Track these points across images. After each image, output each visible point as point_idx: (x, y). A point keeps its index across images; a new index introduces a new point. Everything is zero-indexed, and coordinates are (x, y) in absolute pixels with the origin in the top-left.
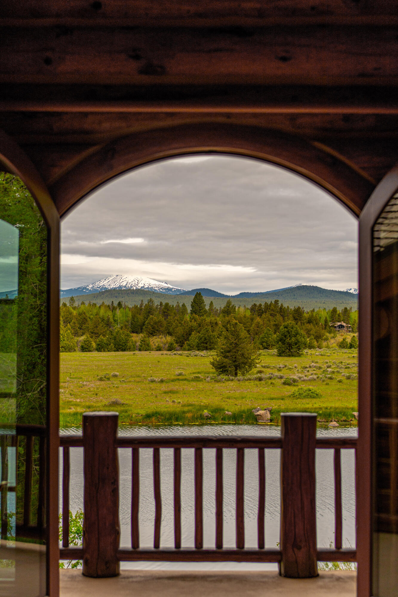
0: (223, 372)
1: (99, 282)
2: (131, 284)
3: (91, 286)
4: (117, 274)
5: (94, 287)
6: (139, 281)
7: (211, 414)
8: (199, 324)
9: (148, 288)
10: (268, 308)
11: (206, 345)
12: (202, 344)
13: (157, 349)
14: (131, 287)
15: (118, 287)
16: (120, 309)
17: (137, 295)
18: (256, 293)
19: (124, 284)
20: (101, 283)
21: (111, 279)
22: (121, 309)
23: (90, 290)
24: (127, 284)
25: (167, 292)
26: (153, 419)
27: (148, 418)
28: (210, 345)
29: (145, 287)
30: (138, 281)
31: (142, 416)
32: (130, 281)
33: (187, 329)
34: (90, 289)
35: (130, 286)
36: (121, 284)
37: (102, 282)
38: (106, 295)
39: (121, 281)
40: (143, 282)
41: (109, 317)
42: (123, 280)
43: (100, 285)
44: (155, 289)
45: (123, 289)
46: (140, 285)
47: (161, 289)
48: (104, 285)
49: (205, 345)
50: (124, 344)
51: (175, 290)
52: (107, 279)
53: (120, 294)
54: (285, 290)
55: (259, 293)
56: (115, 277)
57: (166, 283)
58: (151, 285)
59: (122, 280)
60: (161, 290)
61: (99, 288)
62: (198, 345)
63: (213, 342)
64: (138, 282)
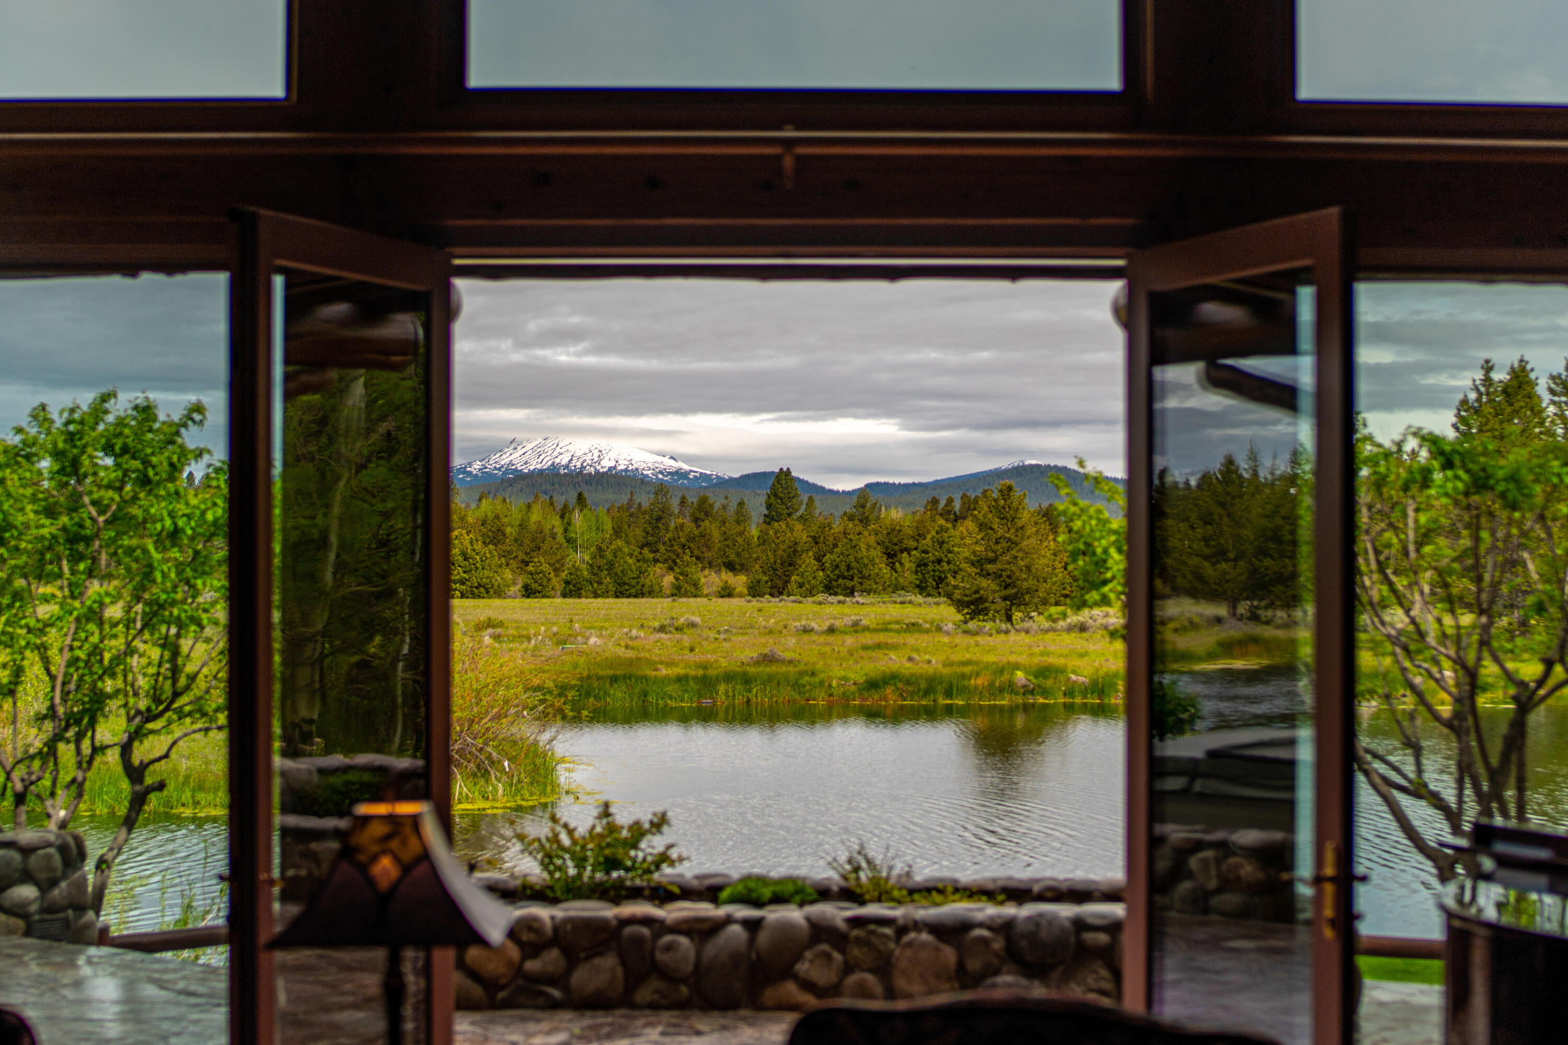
0: (974, 614)
1: (498, 455)
2: (581, 460)
3: (477, 465)
4: (546, 436)
5: (486, 468)
6: (604, 452)
7: (1034, 681)
8: (814, 538)
9: (626, 470)
10: (972, 507)
11: (852, 583)
12: (840, 581)
13: (723, 593)
14: (583, 467)
15: (548, 469)
16: (581, 510)
17: (600, 487)
18: (907, 485)
19: (564, 462)
20: (504, 456)
21: (530, 446)
22: (585, 511)
23: (476, 475)
24: (571, 460)
25: (677, 481)
26: (889, 690)
27: (873, 690)
28: (861, 584)
29: (619, 468)
30: (600, 451)
31: (855, 683)
32: (578, 453)
33: (784, 551)
34: (475, 472)
35: (579, 465)
36: (557, 461)
37: (508, 454)
38: (518, 486)
39: (556, 453)
40: (613, 455)
41: (555, 530)
42: (562, 451)
43: (503, 463)
44: (645, 472)
45: (562, 471)
46: (607, 464)
47: (661, 472)
48: (511, 463)
49: (850, 584)
50: (633, 582)
51: (695, 476)
52: (519, 448)
53: (557, 486)
54: (983, 476)
55: (914, 484)
56: (540, 440)
57: (672, 458)
58: (633, 462)
59: (558, 450)
60: (660, 476)
61: (499, 469)
62: (830, 582)
63: (869, 575)
64: (599, 456)
